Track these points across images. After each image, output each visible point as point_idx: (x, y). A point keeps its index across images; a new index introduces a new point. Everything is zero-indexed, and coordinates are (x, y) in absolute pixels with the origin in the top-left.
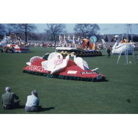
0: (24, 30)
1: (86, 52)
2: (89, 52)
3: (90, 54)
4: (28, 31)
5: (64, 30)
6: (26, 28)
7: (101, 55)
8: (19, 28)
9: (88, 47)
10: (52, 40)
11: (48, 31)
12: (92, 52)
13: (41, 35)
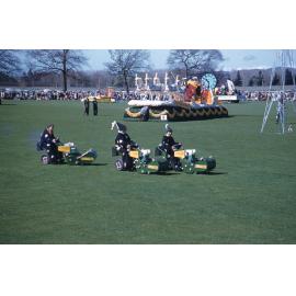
0: (61, 66)
1: (194, 110)
2: (201, 109)
3: (202, 114)
4: (68, 67)
5: (146, 62)
6: (64, 62)
7: (226, 116)
8: (49, 62)
9: (196, 99)
10: (120, 85)
11: (111, 67)
12: (206, 109)
13: (98, 75)
